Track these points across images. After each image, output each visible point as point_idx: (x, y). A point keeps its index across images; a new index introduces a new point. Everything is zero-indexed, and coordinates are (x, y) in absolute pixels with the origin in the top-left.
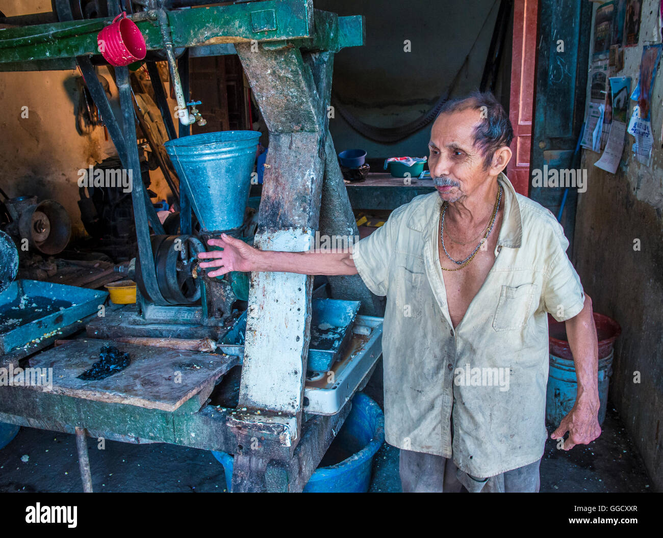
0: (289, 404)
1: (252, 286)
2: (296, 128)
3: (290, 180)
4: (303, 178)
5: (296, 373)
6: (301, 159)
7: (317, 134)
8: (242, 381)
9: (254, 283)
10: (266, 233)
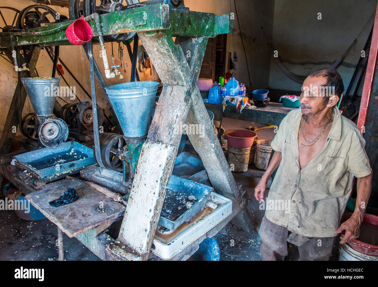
0: (140, 247)
1: (137, 172)
2: (175, 83)
3: (167, 114)
4: (173, 113)
5: (146, 231)
6: (174, 102)
7: (185, 88)
8: (122, 225)
9: (138, 171)
10: (148, 143)
